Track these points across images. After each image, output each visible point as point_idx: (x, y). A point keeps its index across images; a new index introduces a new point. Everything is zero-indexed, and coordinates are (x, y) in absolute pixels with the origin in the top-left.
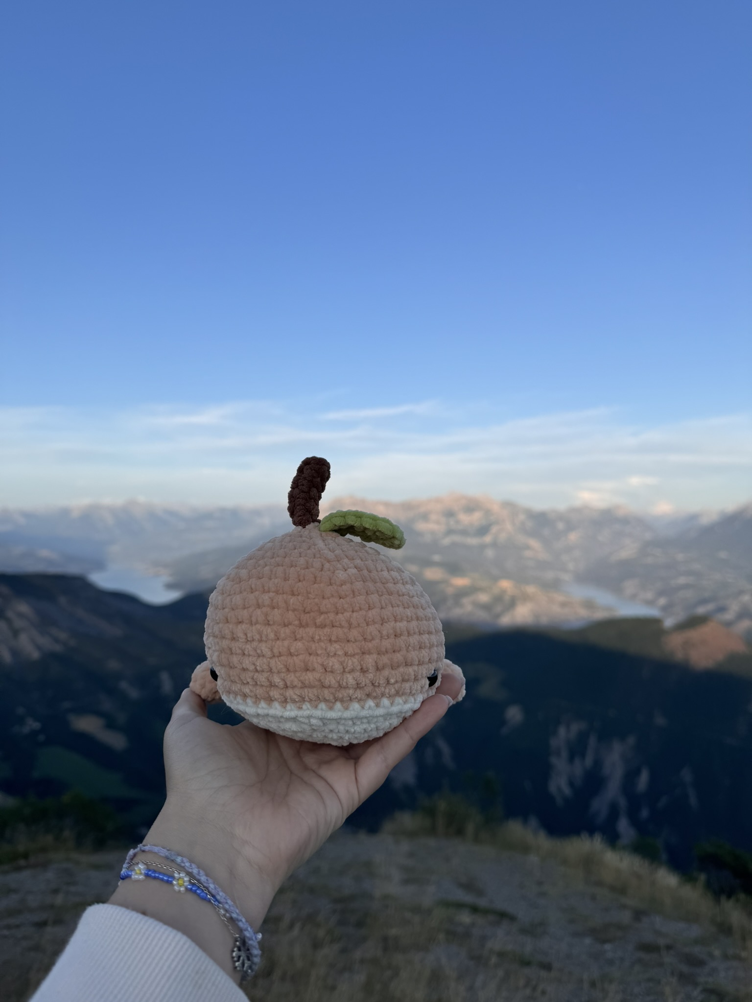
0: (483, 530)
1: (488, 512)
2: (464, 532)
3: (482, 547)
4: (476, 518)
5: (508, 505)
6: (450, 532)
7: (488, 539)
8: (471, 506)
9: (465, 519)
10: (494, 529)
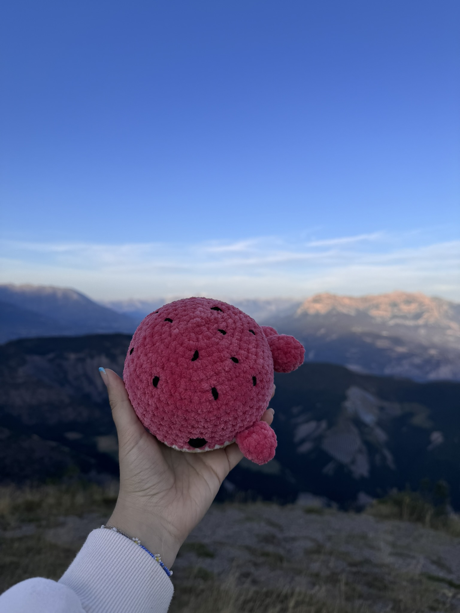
0: (418, 316)
1: (421, 304)
2: (404, 317)
3: (417, 327)
4: (413, 308)
5: (437, 300)
6: (394, 317)
7: (421, 322)
8: (410, 299)
9: (405, 308)
10: (426, 316)
